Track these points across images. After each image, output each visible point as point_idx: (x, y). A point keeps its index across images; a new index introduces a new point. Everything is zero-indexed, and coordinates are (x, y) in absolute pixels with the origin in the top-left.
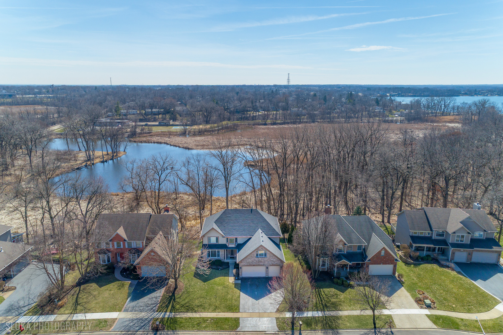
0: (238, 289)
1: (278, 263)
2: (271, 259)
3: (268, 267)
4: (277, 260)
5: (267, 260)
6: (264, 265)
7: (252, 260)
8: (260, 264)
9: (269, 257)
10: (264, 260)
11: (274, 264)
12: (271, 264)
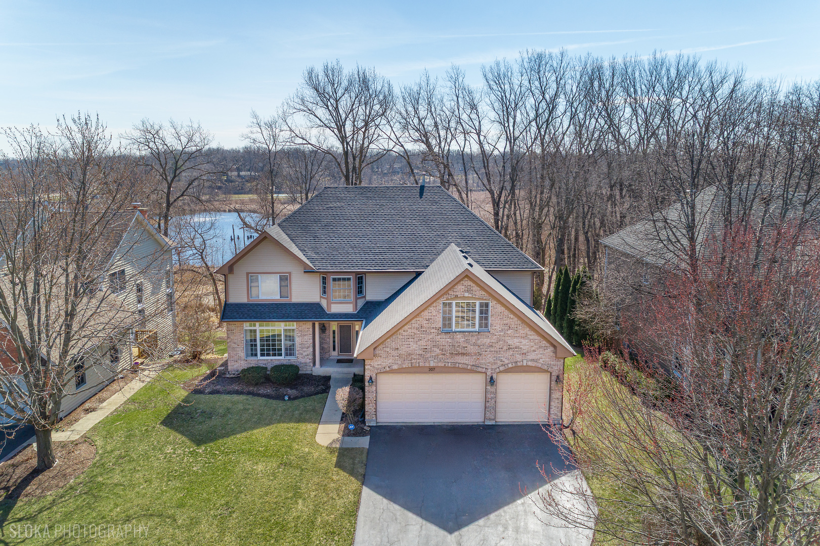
0: (352, 473)
1: (543, 357)
2: (510, 342)
3: (495, 376)
4: (536, 347)
5: (491, 344)
6: (480, 369)
7: (423, 343)
8: (460, 361)
9: (500, 329)
10: (479, 346)
11: (525, 364)
12: (510, 366)
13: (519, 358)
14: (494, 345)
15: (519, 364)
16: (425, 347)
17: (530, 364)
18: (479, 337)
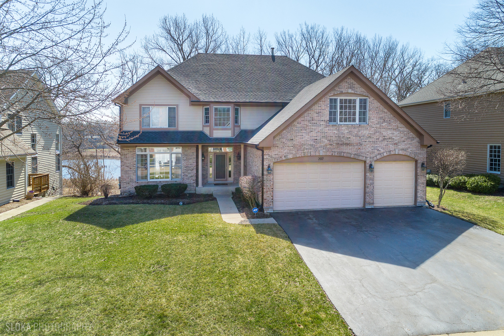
1: (411, 147)
2: (385, 134)
3: (373, 163)
4: (405, 138)
5: (369, 135)
6: (361, 158)
7: (314, 134)
8: (344, 151)
9: (377, 122)
10: (360, 137)
11: (397, 153)
12: (385, 154)
13: (392, 147)
14: (372, 136)
15: (392, 153)
16: (316, 138)
17: (401, 152)
18: (360, 129)
